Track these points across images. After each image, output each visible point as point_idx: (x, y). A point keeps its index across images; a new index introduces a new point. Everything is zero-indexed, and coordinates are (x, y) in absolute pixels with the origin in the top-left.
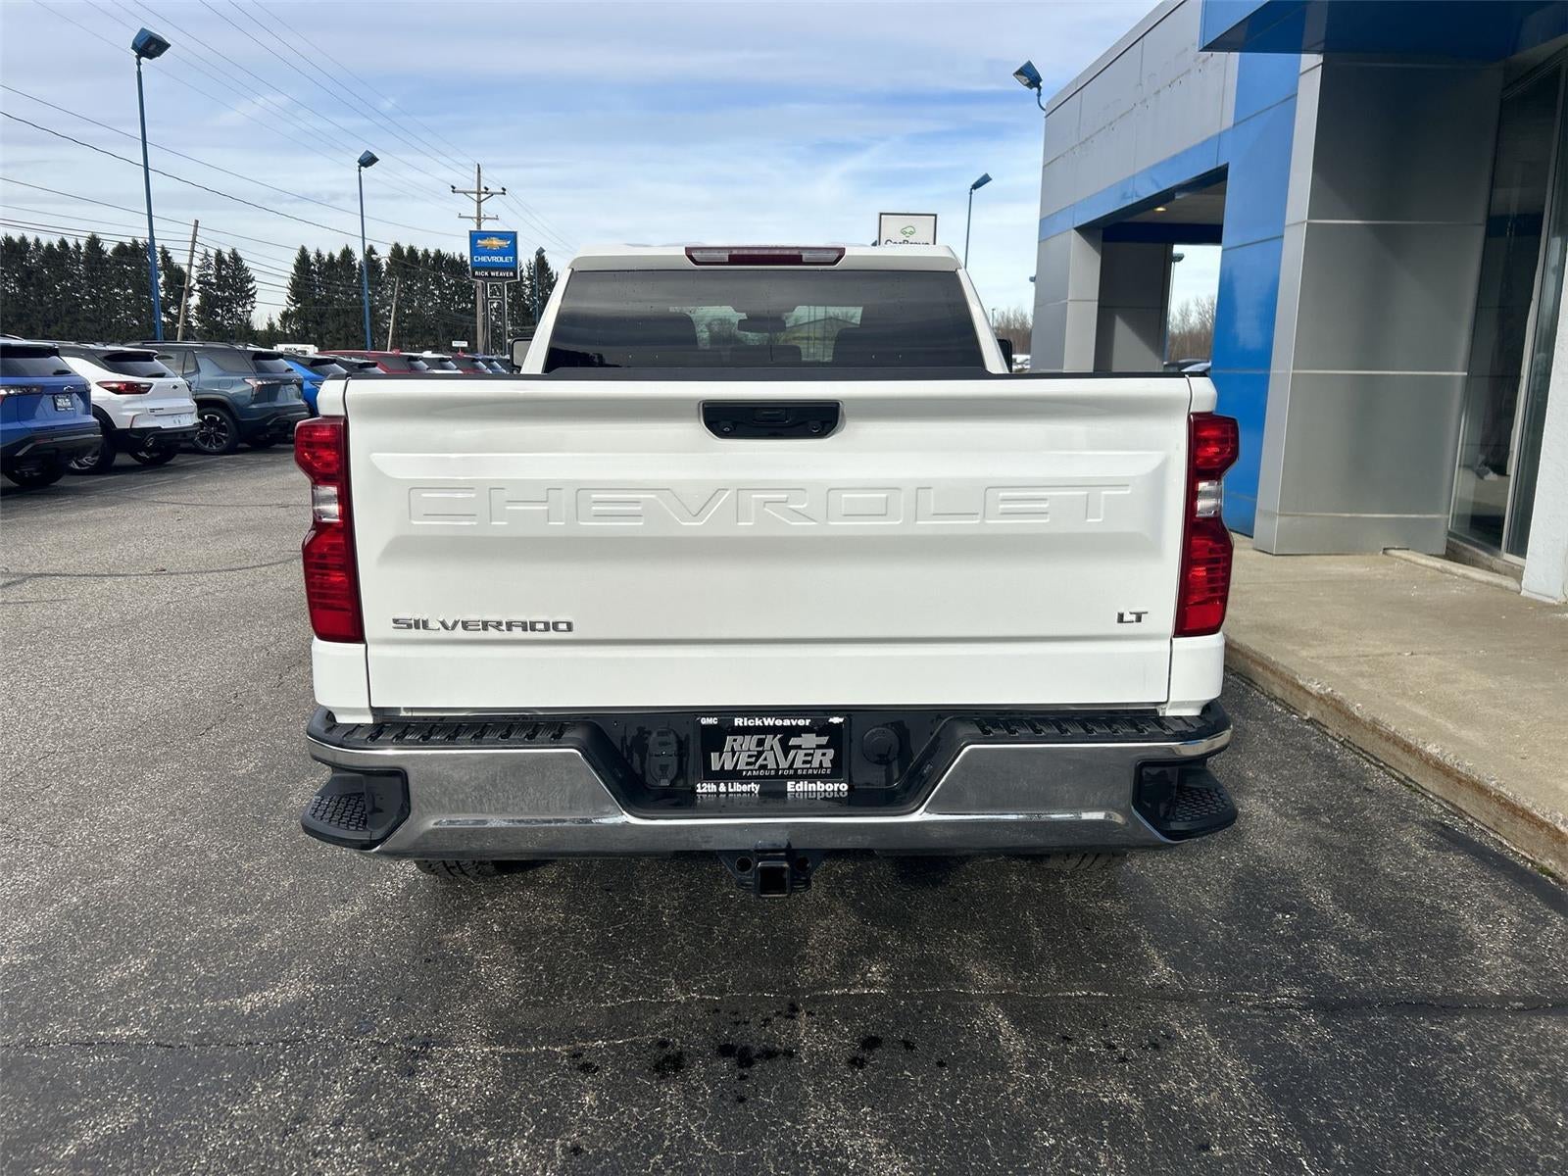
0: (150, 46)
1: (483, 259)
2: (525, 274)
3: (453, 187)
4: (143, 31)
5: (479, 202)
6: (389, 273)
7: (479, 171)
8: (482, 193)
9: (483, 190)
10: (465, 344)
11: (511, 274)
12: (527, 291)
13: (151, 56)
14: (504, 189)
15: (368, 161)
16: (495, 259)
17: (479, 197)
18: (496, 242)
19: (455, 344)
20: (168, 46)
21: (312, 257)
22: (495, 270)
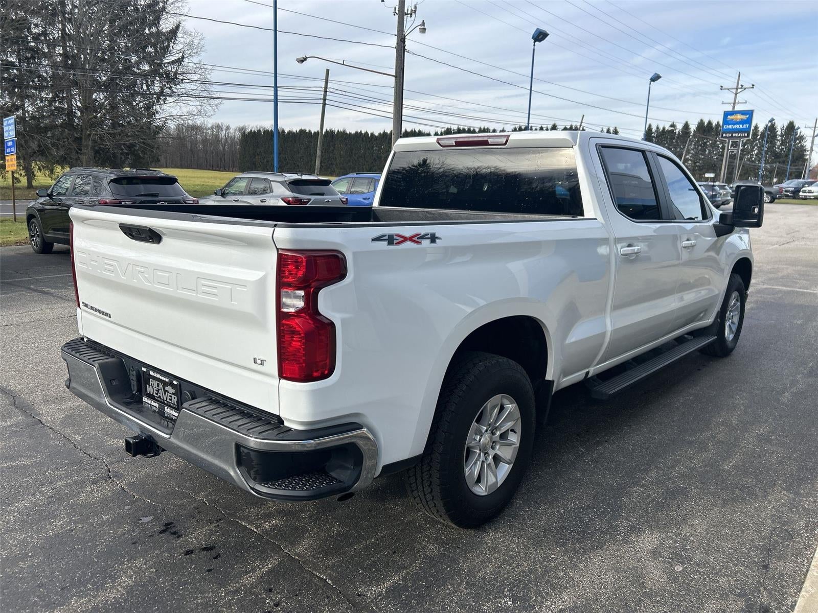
0: (540, 36)
1: (730, 127)
2: (779, 133)
3: (722, 87)
4: (538, 29)
5: (736, 94)
6: (694, 136)
7: (739, 76)
8: (739, 88)
9: (740, 86)
10: (712, 175)
11: (746, 135)
12: (778, 143)
13: (540, 41)
14: (753, 85)
15: (655, 78)
16: (737, 126)
17: (736, 91)
18: (739, 117)
19: (707, 175)
20: (548, 35)
21: (654, 129)
22: (736, 133)
